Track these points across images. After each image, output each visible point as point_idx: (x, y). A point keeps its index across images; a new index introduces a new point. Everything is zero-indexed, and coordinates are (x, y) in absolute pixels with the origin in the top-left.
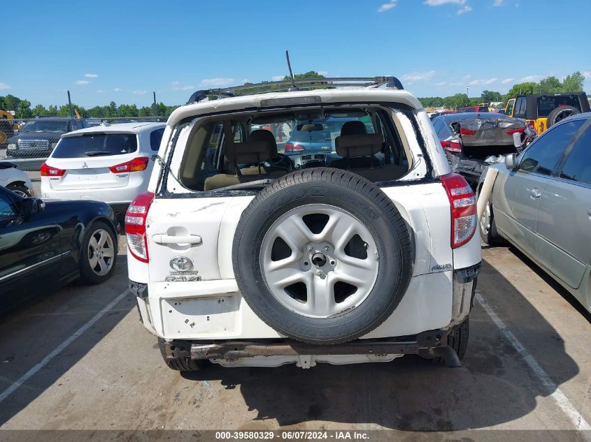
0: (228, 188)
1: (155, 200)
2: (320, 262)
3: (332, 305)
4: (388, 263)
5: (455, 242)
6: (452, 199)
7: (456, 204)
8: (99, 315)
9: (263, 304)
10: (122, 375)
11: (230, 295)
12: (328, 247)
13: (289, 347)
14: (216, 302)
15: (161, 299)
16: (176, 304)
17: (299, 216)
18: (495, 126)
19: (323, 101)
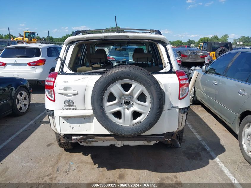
0: (89, 72)
1: (58, 75)
2: (127, 103)
3: (131, 121)
4: (155, 104)
5: (180, 97)
6: (180, 80)
7: (181, 82)
8: (21, 131)
9: (103, 120)
10: (32, 159)
11: (89, 116)
12: (131, 97)
13: (113, 138)
14: (83, 119)
15: (60, 117)
16: (66, 119)
17: (120, 84)
18: (196, 54)
19: (130, 38)
